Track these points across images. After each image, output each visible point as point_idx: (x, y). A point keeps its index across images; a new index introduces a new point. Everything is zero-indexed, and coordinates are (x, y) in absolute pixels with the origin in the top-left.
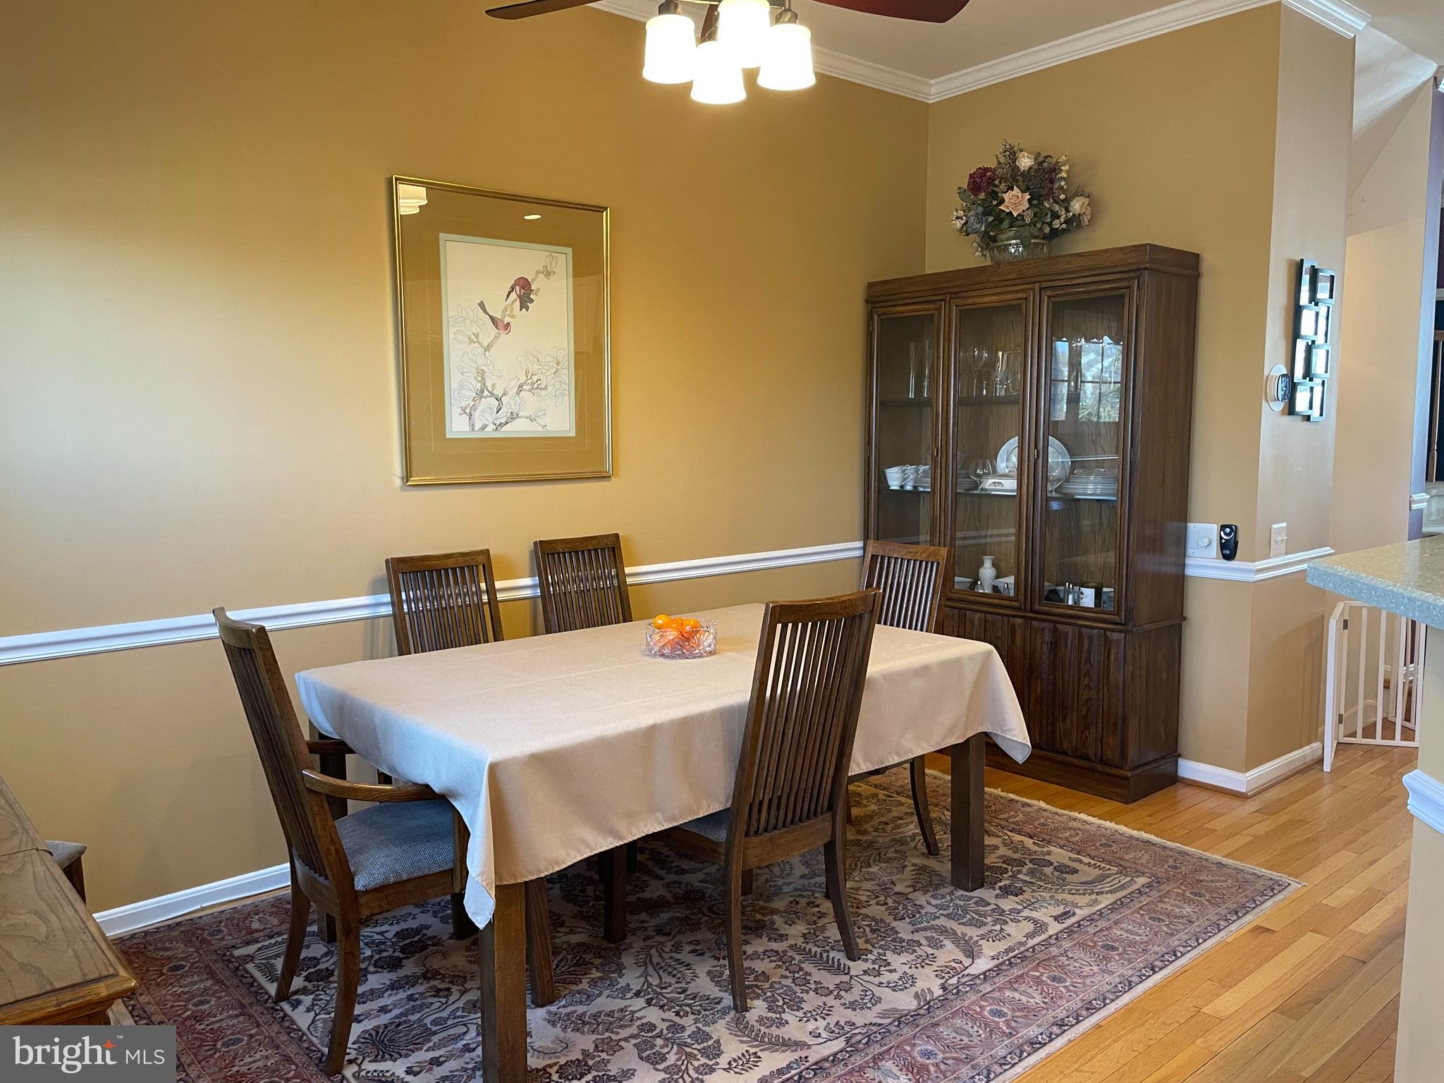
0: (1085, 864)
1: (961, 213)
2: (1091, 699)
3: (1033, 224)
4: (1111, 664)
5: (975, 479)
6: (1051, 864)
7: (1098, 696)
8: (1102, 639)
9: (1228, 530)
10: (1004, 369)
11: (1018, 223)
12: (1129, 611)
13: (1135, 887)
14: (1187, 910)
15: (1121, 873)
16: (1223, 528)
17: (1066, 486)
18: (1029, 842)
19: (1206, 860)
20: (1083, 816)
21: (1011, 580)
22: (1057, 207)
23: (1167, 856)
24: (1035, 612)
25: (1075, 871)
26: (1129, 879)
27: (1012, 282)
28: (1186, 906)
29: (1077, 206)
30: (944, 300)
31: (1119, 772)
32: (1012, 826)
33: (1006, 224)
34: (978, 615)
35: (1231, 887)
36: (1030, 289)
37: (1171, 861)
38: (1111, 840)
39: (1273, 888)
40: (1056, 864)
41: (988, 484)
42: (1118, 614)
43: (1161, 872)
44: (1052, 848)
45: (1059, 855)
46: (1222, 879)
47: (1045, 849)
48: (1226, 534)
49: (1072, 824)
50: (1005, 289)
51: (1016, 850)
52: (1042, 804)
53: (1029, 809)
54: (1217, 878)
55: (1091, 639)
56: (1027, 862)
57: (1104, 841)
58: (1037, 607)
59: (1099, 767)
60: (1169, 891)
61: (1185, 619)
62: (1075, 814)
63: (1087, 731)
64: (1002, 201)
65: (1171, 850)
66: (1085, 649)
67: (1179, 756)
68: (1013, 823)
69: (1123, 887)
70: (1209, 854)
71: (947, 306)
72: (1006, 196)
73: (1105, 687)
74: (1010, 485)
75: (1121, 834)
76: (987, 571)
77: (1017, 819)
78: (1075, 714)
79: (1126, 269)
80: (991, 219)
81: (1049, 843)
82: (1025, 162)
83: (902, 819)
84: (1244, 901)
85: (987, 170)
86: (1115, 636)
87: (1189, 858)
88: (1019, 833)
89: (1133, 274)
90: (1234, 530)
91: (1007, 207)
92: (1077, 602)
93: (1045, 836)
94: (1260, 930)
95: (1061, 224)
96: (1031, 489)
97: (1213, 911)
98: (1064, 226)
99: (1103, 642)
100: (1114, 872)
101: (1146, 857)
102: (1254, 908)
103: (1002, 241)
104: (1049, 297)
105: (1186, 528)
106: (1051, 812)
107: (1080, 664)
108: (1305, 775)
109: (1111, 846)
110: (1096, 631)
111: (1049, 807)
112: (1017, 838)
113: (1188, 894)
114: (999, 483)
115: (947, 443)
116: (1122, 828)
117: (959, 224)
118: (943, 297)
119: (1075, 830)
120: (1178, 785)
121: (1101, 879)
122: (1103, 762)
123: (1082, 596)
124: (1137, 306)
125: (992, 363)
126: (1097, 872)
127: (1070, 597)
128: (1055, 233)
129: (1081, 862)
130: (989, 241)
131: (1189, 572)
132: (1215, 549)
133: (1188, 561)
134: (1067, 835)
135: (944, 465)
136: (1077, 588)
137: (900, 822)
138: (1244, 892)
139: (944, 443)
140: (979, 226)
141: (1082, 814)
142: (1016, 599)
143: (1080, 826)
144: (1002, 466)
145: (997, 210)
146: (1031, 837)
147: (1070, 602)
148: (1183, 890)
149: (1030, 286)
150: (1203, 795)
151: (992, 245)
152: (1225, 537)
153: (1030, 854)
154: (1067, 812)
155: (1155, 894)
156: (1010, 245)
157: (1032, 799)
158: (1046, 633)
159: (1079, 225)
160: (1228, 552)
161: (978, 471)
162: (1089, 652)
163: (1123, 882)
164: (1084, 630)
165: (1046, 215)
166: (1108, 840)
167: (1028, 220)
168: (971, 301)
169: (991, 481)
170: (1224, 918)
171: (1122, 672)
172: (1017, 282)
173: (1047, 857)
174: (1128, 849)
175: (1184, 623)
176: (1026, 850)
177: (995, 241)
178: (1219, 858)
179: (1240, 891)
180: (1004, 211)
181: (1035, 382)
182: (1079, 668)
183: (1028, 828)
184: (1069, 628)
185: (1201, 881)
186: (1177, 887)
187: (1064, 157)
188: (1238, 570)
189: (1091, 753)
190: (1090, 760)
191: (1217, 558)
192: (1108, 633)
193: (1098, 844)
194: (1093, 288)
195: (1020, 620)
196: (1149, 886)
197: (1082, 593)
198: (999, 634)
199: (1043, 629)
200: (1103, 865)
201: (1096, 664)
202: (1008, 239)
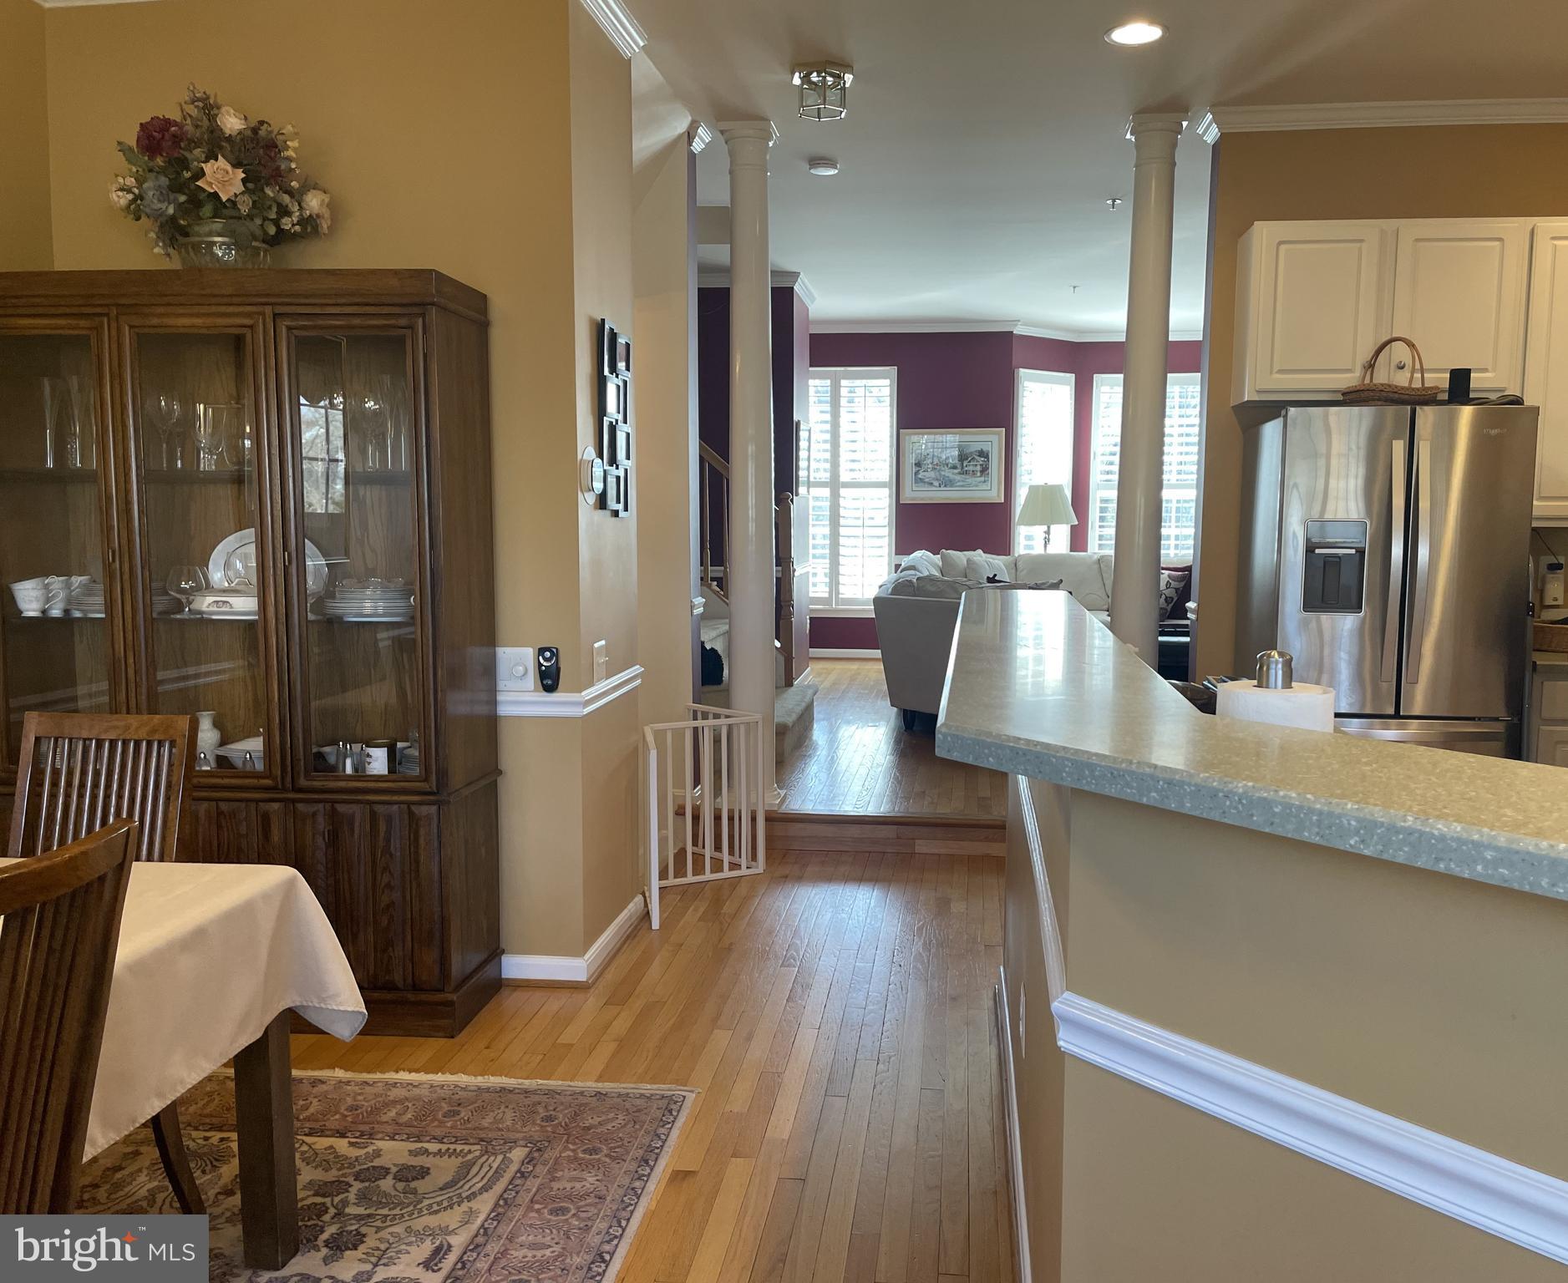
0: (435, 1154)
1: (131, 181)
2: (393, 903)
3: (250, 217)
4: (421, 852)
5: (178, 596)
6: (387, 1171)
7: (404, 897)
8: (406, 816)
9: (548, 654)
10: (209, 430)
11: (225, 212)
12: (443, 775)
13: (514, 1168)
14: (591, 1180)
15: (487, 1152)
16: (541, 651)
17: (330, 603)
18: (342, 1145)
19: (582, 1093)
20: (404, 1076)
21: (254, 745)
22: (286, 199)
23: (534, 1105)
24: (301, 790)
25: (424, 1172)
26: (500, 1158)
27: (225, 300)
28: (585, 1175)
29: (314, 202)
30: (107, 315)
31: (439, 997)
32: (307, 1125)
33: (207, 210)
34: (205, 805)
35: (625, 1125)
36: (259, 313)
37: (541, 1110)
38: (456, 1102)
39: (670, 1107)
40: (394, 1170)
41: (206, 604)
42: (426, 780)
43: (534, 1131)
44: (380, 1144)
45: (393, 1152)
46: (611, 1115)
47: (370, 1149)
48: (546, 660)
49: (395, 1093)
50: (214, 309)
51: (326, 1166)
52: (339, 1073)
53: (324, 1087)
54: (604, 1118)
55: (389, 819)
56: (351, 1180)
57: (445, 1107)
58: (303, 782)
59: (411, 996)
60: (557, 1159)
61: (500, 772)
62: (391, 1076)
63: (391, 949)
64: (201, 174)
65: (534, 1092)
66: (382, 834)
67: (503, 952)
68: (308, 1119)
69: (498, 1174)
70: (580, 1084)
71: (113, 325)
72: (208, 168)
73: (414, 883)
74: (244, 606)
75: (464, 1089)
76: (207, 736)
77: (312, 1110)
78: (370, 930)
79: (405, 301)
80: (182, 198)
81: (371, 1136)
82: (232, 123)
83: (120, 1168)
84: (646, 1141)
85: (168, 123)
86: (424, 810)
87: (562, 1098)
88: (322, 1133)
89: (415, 310)
90: (555, 654)
91: (210, 184)
92: (359, 767)
93: (362, 1128)
94: (679, 1177)
95: (293, 225)
96: (283, 610)
97: (620, 1169)
98: (297, 228)
99: (407, 822)
100: (477, 1153)
101: (509, 1114)
102: (662, 1146)
103: (199, 235)
104: (289, 328)
105: (494, 655)
106: (357, 1084)
107: (373, 855)
108: (637, 939)
109: (458, 1113)
110: (395, 807)
111: (349, 1075)
112: (321, 1143)
113: (581, 1155)
114: (224, 602)
115: (130, 541)
116: (463, 1079)
117: (124, 199)
118: (105, 310)
119: (401, 1101)
120: (505, 992)
121: (464, 1171)
122: (416, 987)
123: (368, 760)
124: (425, 356)
125: (190, 419)
126: (456, 1162)
127: (348, 762)
128: (282, 237)
129: (426, 1152)
130: (174, 232)
131: (504, 710)
132: (531, 680)
133: (500, 697)
134: (392, 1114)
135: (126, 576)
136: (357, 747)
137: (119, 1175)
138: (642, 1127)
139: (124, 542)
140: (163, 206)
141: (402, 1073)
142: (268, 773)
143: (407, 1094)
144: (217, 576)
145: (192, 187)
146: (343, 1136)
147: (349, 770)
148: (573, 1151)
149: (260, 309)
150: (538, 996)
151: (180, 239)
152: (545, 664)
153: (351, 1166)
154: (378, 1076)
155: (541, 1170)
156: (214, 243)
157: (321, 1069)
158: (320, 819)
159: (316, 230)
160: (550, 682)
161: (183, 585)
162: (388, 840)
163: (495, 1166)
164: (379, 808)
165: (270, 207)
166: (450, 1104)
167: (244, 209)
168: (155, 321)
169: (210, 599)
170: (636, 1176)
171: (437, 858)
172: (236, 300)
173: (376, 1163)
174: (482, 1110)
175: (500, 780)
176: (341, 1161)
177: (187, 235)
178: (591, 1085)
179: (637, 1127)
180: (204, 190)
181: (276, 451)
182: (374, 862)
183: (334, 1122)
184: (355, 808)
185: (589, 1128)
186: (566, 1148)
187: (290, 127)
188: (563, 704)
189: (397, 977)
190: (397, 989)
191: (535, 690)
192: (413, 808)
193: (440, 1116)
194: (356, 321)
195: (276, 806)
196: (529, 1159)
197: (369, 756)
198: (243, 830)
199: (314, 814)
200: (459, 1148)
201: (398, 854)
202: (210, 234)
